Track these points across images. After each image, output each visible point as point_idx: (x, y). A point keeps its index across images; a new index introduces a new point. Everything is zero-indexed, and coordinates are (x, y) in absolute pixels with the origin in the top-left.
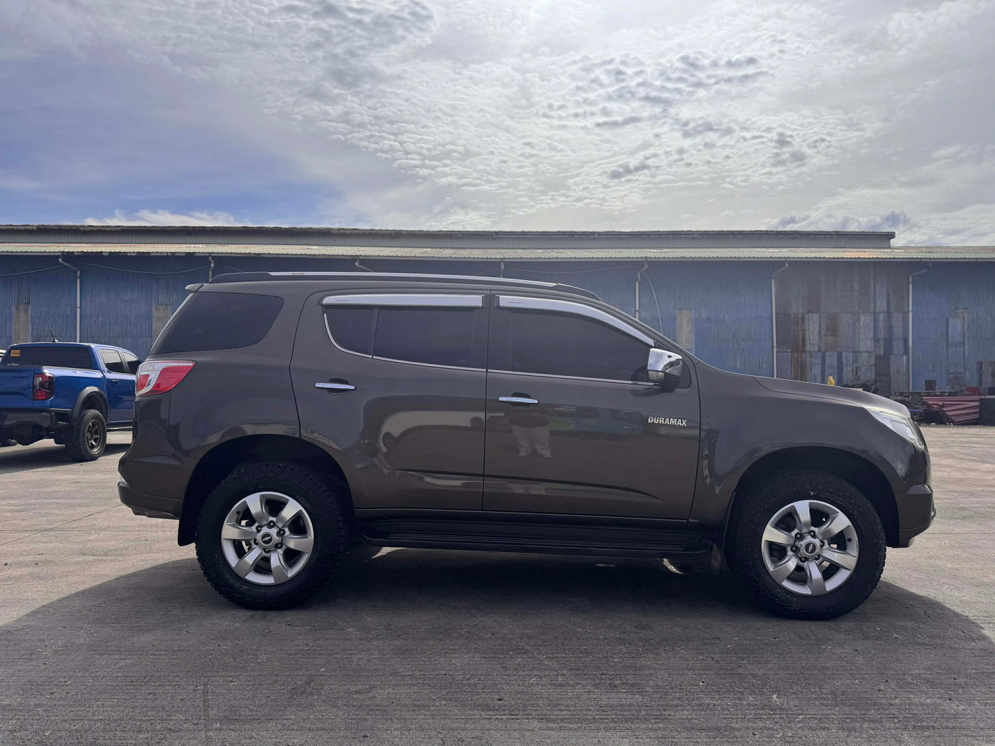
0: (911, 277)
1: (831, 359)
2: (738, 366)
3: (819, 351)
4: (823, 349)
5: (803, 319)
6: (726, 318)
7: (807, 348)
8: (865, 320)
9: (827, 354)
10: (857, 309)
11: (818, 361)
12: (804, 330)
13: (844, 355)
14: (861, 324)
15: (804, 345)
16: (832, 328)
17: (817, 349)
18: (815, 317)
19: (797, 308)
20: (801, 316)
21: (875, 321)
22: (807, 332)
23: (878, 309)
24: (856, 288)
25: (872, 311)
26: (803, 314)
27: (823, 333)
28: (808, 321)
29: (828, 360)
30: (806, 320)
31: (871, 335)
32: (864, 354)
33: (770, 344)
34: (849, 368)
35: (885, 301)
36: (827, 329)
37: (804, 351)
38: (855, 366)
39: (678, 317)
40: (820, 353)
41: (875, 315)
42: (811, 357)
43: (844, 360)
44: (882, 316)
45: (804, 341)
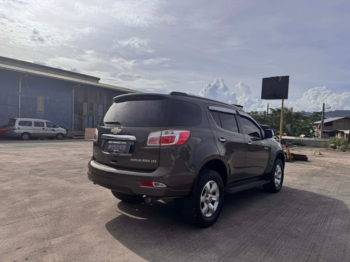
0: (113, 95)
1: (91, 118)
2: (60, 119)
3: (87, 115)
4: (88, 115)
5: (82, 104)
6: (56, 100)
7: (83, 114)
8: (101, 106)
9: (90, 116)
10: (98, 102)
11: (87, 119)
12: (82, 108)
13: (94, 117)
14: (100, 107)
15: (82, 113)
16: (91, 109)
17: (86, 115)
18: (86, 103)
19: (80, 100)
20: (82, 103)
21: (103, 107)
22: (83, 109)
23: (104, 103)
24: (98, 95)
25: (103, 104)
26: (82, 102)
27: (88, 109)
28: (84, 105)
29: (90, 118)
30: (83, 104)
31: (102, 111)
32: (100, 117)
33: (72, 111)
34: (96, 122)
35: (106, 101)
36: (90, 108)
37: (82, 115)
38: (97, 121)
39: (37, 98)
40: (87, 116)
41: (103, 105)
42: (85, 117)
43: (94, 119)
44: (105, 106)
45: (82, 112)
